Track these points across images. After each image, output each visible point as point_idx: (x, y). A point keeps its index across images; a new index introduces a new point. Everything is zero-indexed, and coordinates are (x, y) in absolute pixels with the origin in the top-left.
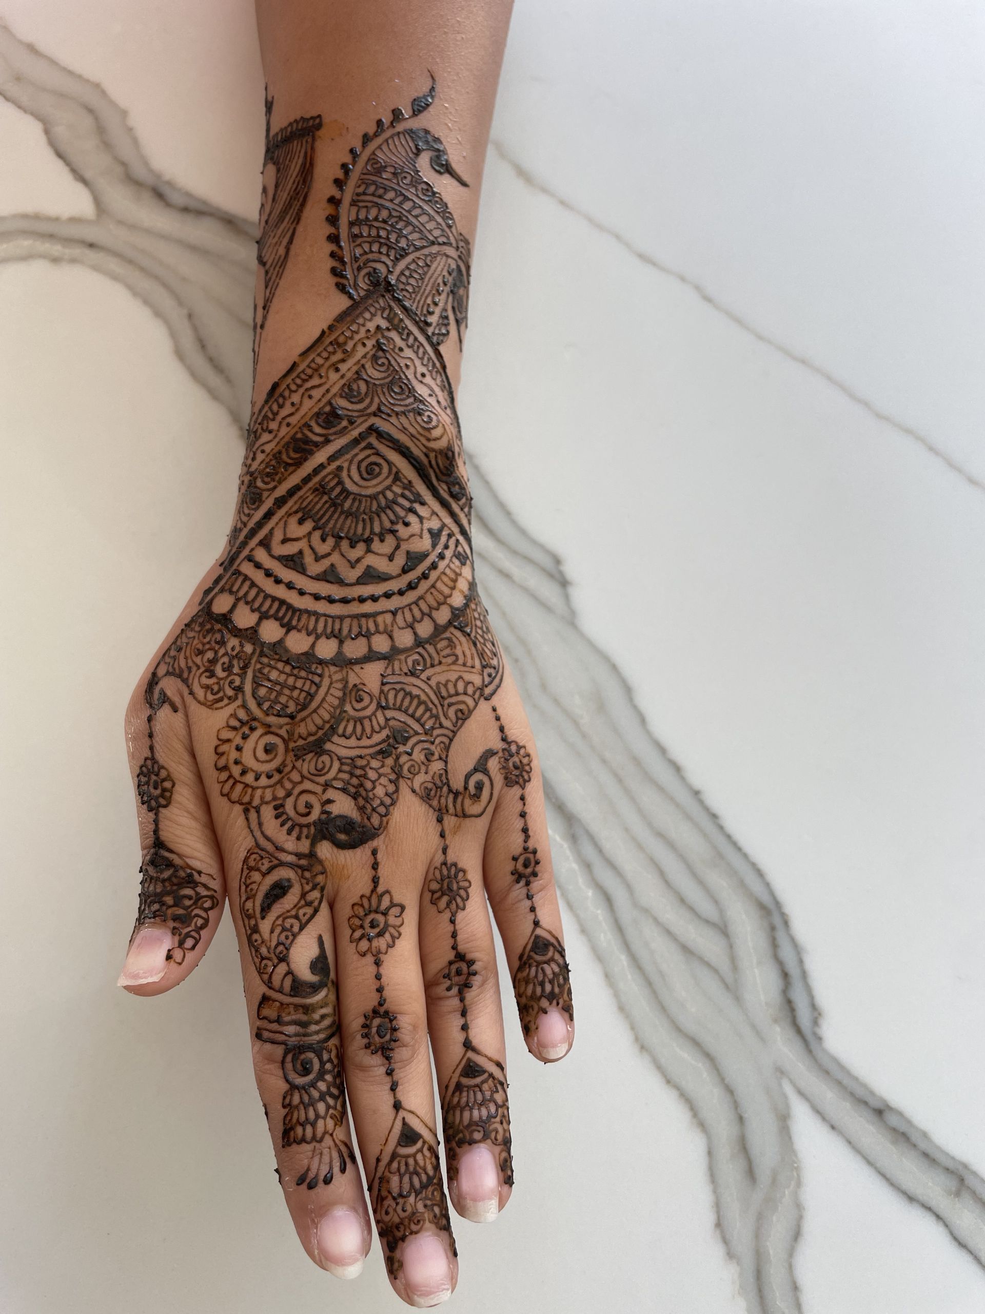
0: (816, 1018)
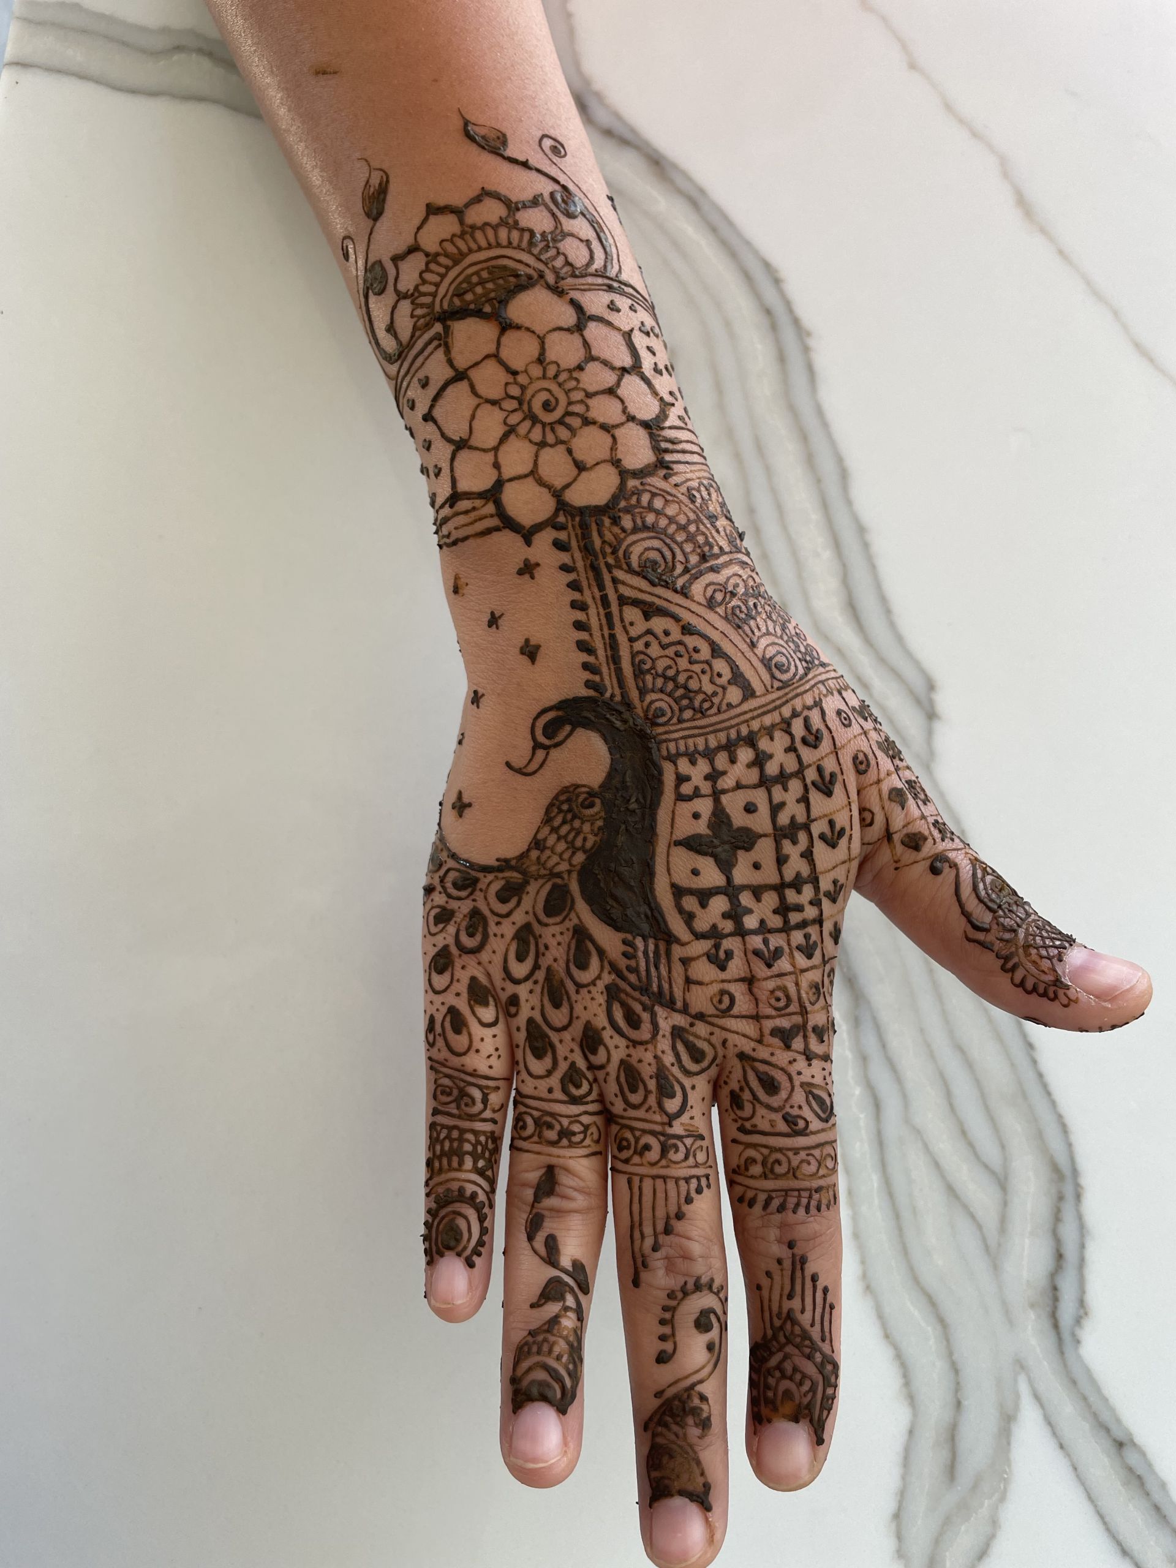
0: (1081, 1317)
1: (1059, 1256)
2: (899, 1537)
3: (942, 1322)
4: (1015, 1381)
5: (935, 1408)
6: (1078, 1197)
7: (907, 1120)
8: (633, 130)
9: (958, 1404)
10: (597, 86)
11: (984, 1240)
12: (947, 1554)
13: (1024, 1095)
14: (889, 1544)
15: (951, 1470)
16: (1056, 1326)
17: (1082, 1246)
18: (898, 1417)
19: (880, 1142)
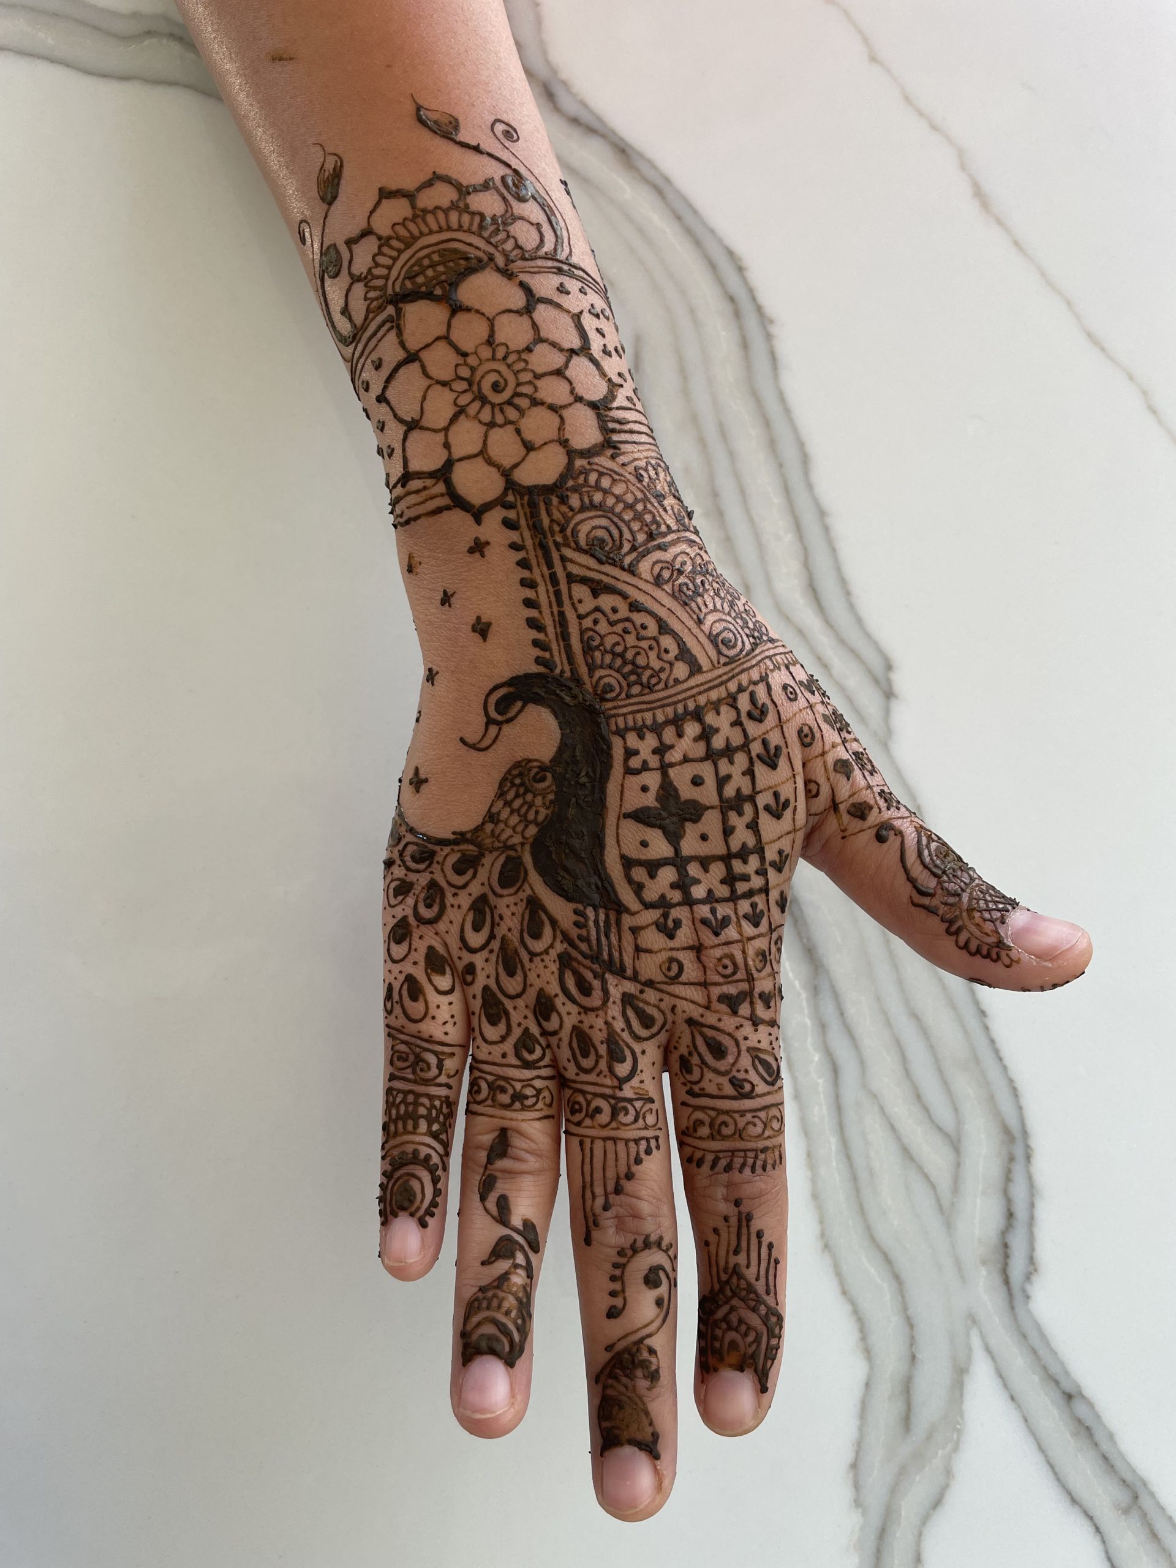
0: (1031, 1273)
1: (1010, 1215)
2: (857, 1486)
3: (897, 1279)
4: (968, 1335)
5: (891, 1363)
6: (1028, 1158)
7: (865, 1085)
8: (599, 119)
9: (913, 1357)
10: (564, 75)
11: (938, 1200)
12: (903, 1503)
13: (977, 1061)
14: (846, 1493)
15: (906, 1420)
16: (1007, 1281)
17: (1032, 1205)
18: (854, 1370)
19: (838, 1107)
